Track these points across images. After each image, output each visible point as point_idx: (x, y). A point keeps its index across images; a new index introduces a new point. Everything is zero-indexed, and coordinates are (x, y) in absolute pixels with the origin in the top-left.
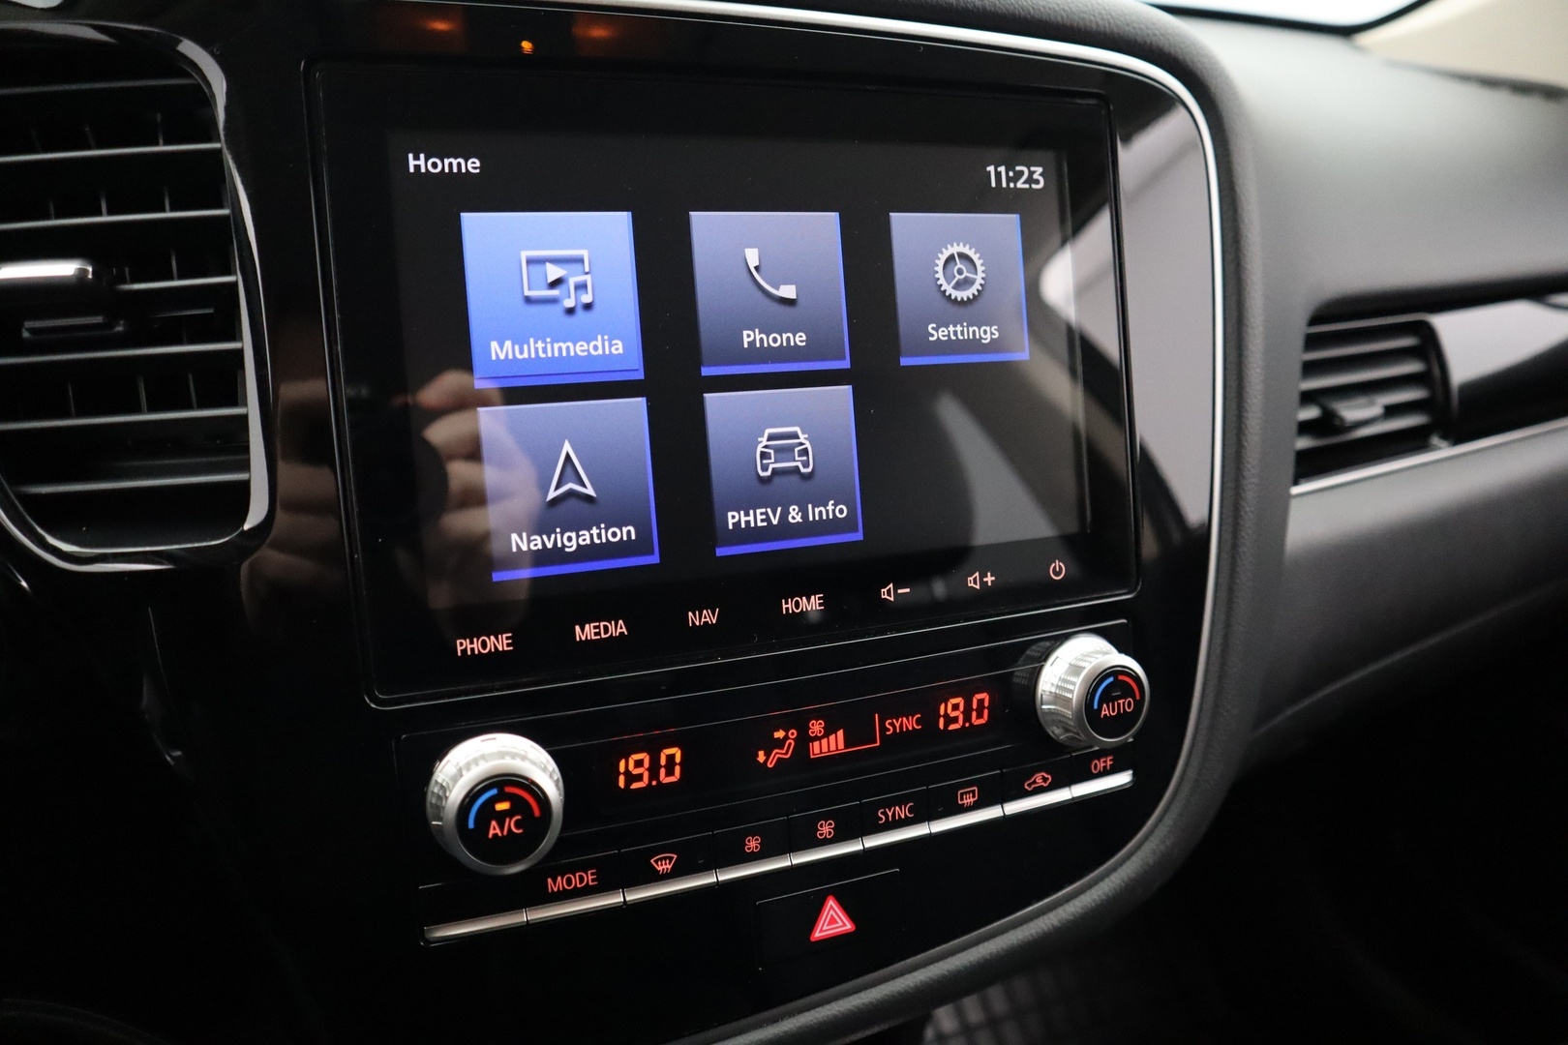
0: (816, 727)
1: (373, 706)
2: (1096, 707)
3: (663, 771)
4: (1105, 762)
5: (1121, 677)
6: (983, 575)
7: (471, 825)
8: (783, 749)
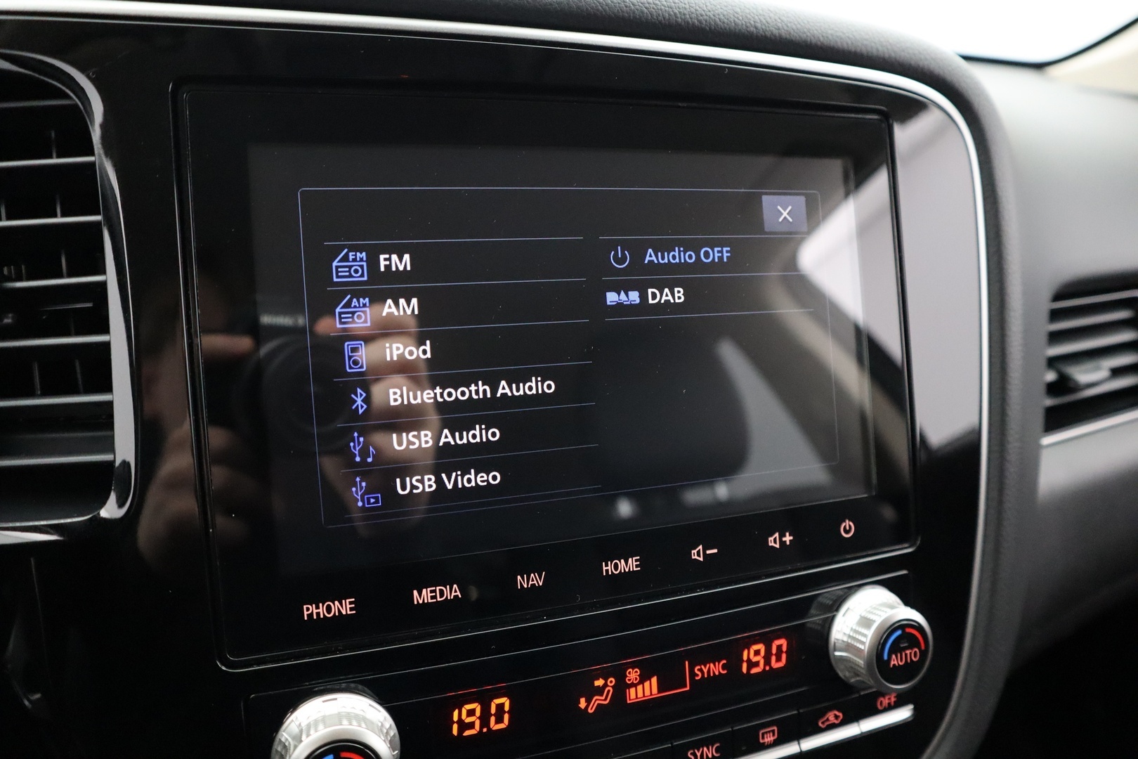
0: (633, 675)
1: (224, 668)
2: (886, 657)
3: (493, 719)
4: (889, 699)
5: (908, 630)
6: (782, 535)
8: (602, 695)
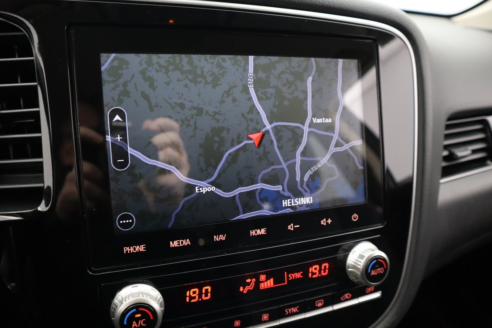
0: (263, 277)
1: (90, 273)
2: (369, 271)
3: (203, 295)
4: (371, 289)
5: (379, 260)
6: (327, 220)
7: (125, 323)
8: (249, 286)
